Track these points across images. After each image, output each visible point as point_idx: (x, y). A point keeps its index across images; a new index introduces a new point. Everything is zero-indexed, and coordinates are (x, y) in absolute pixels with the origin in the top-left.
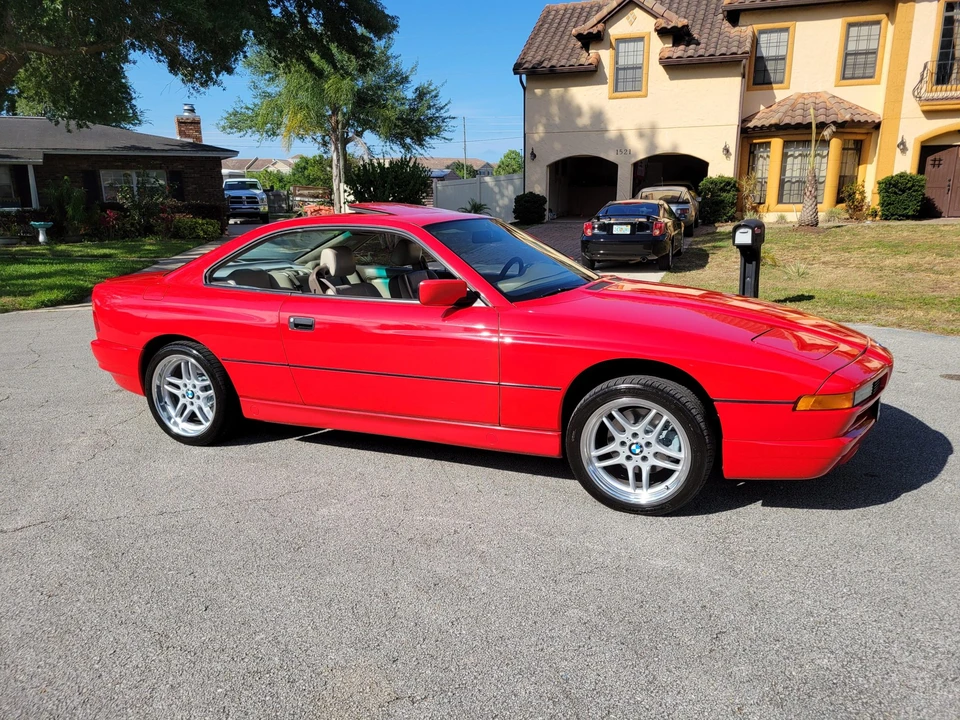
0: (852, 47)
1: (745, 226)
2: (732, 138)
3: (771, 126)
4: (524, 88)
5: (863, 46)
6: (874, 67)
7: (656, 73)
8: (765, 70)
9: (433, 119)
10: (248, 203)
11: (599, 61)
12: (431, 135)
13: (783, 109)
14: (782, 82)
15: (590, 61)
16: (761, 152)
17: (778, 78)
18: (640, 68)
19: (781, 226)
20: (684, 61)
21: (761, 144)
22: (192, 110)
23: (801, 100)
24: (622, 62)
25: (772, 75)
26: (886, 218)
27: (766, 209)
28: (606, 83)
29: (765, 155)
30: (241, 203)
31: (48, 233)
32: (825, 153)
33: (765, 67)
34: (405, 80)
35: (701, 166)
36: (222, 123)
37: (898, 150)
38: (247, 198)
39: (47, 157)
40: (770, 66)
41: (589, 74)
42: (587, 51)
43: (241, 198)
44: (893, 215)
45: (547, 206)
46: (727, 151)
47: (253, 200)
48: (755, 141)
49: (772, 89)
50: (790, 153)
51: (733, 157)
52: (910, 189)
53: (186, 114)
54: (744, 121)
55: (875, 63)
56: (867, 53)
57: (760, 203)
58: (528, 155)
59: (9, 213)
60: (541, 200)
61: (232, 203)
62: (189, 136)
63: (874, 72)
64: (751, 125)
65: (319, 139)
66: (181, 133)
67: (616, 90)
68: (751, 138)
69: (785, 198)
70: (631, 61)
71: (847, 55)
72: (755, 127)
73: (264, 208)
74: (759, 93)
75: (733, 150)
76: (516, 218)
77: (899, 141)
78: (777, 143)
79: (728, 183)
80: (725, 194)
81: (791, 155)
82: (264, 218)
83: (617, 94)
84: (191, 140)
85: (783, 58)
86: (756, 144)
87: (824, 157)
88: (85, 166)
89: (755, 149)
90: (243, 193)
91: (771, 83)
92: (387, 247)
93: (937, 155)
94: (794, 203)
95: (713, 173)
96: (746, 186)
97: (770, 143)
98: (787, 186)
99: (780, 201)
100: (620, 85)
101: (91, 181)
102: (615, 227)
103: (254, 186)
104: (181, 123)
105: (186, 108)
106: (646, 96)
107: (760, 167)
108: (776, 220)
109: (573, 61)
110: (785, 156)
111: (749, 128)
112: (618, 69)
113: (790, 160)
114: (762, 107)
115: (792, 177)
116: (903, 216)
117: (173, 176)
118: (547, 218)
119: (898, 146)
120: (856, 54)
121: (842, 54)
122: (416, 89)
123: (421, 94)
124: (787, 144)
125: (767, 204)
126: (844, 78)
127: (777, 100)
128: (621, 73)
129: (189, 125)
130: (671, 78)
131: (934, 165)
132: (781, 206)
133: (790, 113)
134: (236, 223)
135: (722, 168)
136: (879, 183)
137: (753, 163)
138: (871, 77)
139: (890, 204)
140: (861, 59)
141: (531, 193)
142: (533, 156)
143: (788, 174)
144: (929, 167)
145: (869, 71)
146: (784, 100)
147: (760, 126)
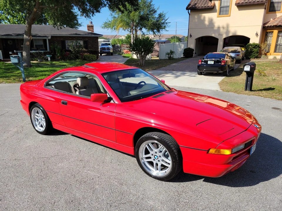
1: (248, 65)
2: (259, 30)
3: (274, 26)
4: (189, 14)
7: (234, 9)
8: (274, 7)
9: (163, 23)
10: (107, 49)
11: (215, 5)
12: (162, 29)
13: (279, 20)
14: (279, 11)
15: (211, 5)
16: (270, 35)
17: (278, 9)
18: (229, 7)
19: (274, 60)
20: (244, 4)
21: (270, 32)
22: (92, 23)
24: (222, 5)
25: (276, 8)
27: (269, 54)
28: (217, 12)
29: (271, 36)
30: (105, 49)
31: (51, 58)
33: (274, 5)
34: (155, 12)
35: (248, 39)
36: (102, 26)
38: (107, 48)
39: (52, 37)
40: (276, 5)
41: (211, 9)
42: (211, 1)
43: (105, 48)
45: (194, 52)
46: (257, 34)
47: (108, 49)
48: (268, 31)
49: (276, 13)
50: (280, 35)
51: (259, 37)
53: (90, 24)
54: (264, 24)
57: (268, 52)
58: (189, 36)
59: (41, 52)
60: (192, 50)
61: (103, 49)
62: (90, 30)
64: (266, 25)
65: (129, 30)
66: (88, 30)
67: (220, 14)
68: (266, 30)
69: (277, 51)
70: (225, 5)
72: (268, 26)
73: (111, 51)
74: (271, 14)
75: (259, 34)
76: (184, 56)
78: (276, 32)
79: (256, 45)
80: (255, 49)
81: (281, 36)
82: (112, 54)
83: (220, 16)
84: (91, 32)
85: (280, 2)
86: (268, 32)
88: (62, 39)
89: (268, 34)
90: (106, 47)
91: (275, 11)
92: (141, 65)
94: (280, 52)
95: (251, 42)
96: (263, 46)
97: (273, 32)
98: (278, 47)
99: (275, 51)
100: (221, 13)
101: (63, 44)
102: (208, 61)
103: (109, 44)
104: (88, 27)
105: (90, 22)
106: (230, 16)
107: (269, 40)
108: (273, 58)
109: (206, 5)
110: (278, 36)
111: (266, 26)
112: (221, 7)
113: (280, 38)
114: (272, 19)
117: (85, 42)
118: (194, 56)
122: (159, 14)
123: (160, 16)
124: (279, 32)
125: (270, 52)
127: (277, 17)
128: (222, 8)
129: (91, 27)
130: (239, 10)
132: (275, 53)
133: (281, 21)
134: (104, 55)
135: (255, 40)
137: (267, 38)
141: (189, 48)
142: (191, 36)
143: (279, 42)
146: (280, 17)
147: (270, 26)
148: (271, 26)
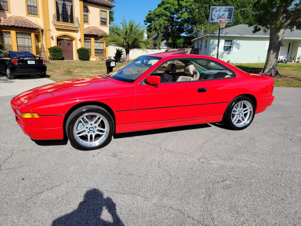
0: (29, 4)
3: (12, 26)
5: (32, 4)
6: (37, 12)
13: (13, 20)
14: (8, 11)
16: (5, 35)
17: (6, 8)
21: (6, 32)
23: (17, 18)
25: (3, 7)
26: (54, 59)
29: (7, 36)
32: (29, 38)
33: (0, 4)
37: (51, 39)
40: (2, 4)
44: (56, 59)
48: (3, 30)
49: (5, 12)
50: (18, 36)
52: (59, 51)
55: (37, 11)
56: (34, 7)
63: (37, 13)
64: (2, 24)
68: (1, 29)
71: (28, 6)
72: (4, 25)
77: (51, 37)
81: (18, 37)
85: (6, 2)
86: (3, 32)
87: (29, 39)
91: (4, 10)
93: (60, 42)
97: (10, 32)
107: (6, 40)
113: (18, 39)
114: (2, 18)
115: (21, 45)
116: (59, 59)
119: (51, 38)
120: (31, 6)
121: (27, 6)
124: (17, 33)
126: (29, 14)
127: (8, 16)
131: (60, 44)
133: (16, 22)
136: (49, 49)
137: (3, 38)
138: (37, 15)
139: (55, 55)
140: (32, 8)
143: (19, 44)
144: (58, 45)
145: (36, 13)
146: (10, 17)
147: (6, 25)
148: (8, 25)
